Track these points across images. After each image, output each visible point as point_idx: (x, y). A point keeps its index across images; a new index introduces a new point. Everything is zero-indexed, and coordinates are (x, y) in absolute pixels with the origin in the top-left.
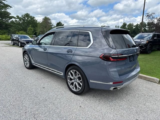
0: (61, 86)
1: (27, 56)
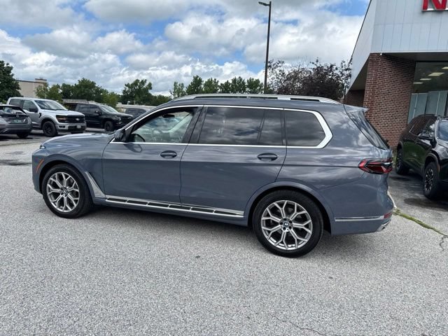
1: (66, 177)
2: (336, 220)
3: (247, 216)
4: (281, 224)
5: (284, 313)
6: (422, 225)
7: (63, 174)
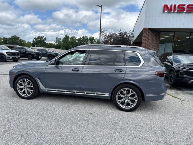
2: (147, 96)
3: (110, 95)
4: (124, 98)
5: (134, 134)
6: (172, 96)
7: (25, 79)
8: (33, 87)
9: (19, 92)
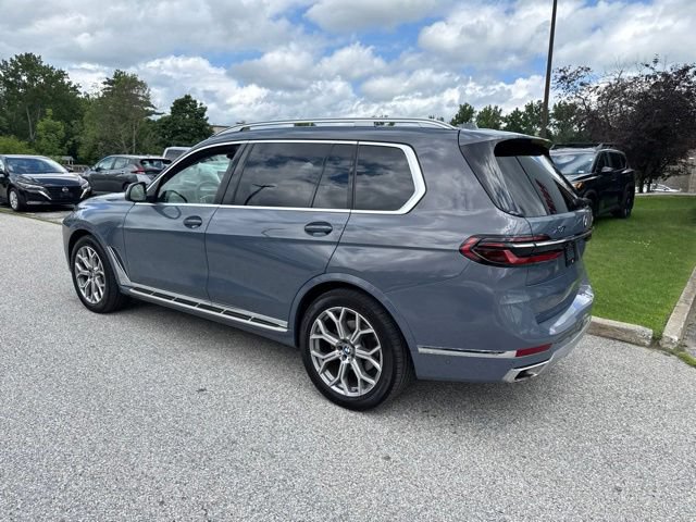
0: (277, 379)
1: (92, 252)
2: (421, 350)
3: (292, 331)
7: (88, 248)
8: (102, 273)
9: (80, 285)
